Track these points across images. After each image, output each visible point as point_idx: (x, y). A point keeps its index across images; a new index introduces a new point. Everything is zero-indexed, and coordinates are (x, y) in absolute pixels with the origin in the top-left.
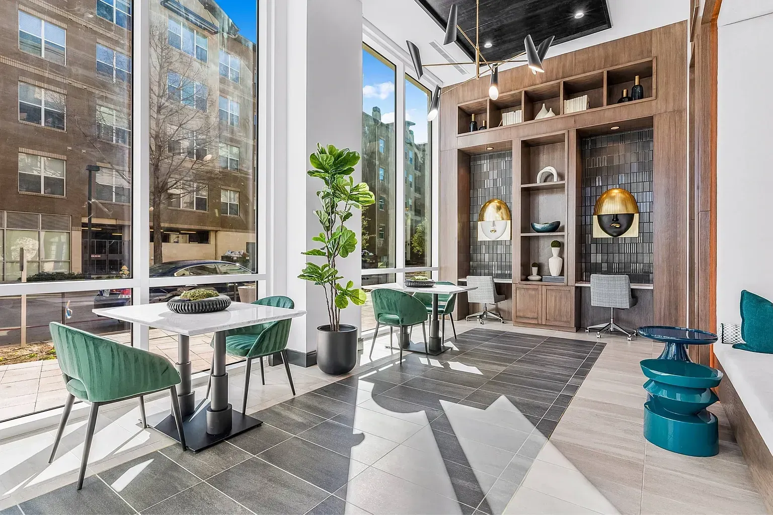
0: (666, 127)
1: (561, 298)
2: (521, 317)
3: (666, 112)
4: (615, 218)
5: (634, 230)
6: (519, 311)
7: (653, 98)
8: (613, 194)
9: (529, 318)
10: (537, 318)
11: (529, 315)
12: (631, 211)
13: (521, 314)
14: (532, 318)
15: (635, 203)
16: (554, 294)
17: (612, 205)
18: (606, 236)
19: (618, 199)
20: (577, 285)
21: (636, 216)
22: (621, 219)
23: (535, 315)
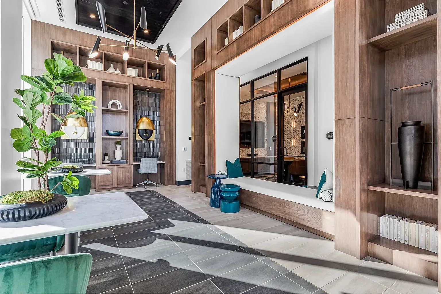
0: (169, 96)
1: (126, 171)
2: (102, 186)
3: (169, 89)
4: (146, 131)
5: (153, 137)
6: (101, 182)
7: (165, 82)
8: (143, 120)
9: (107, 185)
10: (112, 185)
11: (108, 183)
12: (152, 129)
13: (102, 184)
14: (109, 185)
15: (153, 126)
16: (122, 170)
17: (144, 125)
18: (142, 139)
19: (145, 123)
20: (134, 164)
21: (154, 131)
22: (148, 131)
23: (111, 183)
